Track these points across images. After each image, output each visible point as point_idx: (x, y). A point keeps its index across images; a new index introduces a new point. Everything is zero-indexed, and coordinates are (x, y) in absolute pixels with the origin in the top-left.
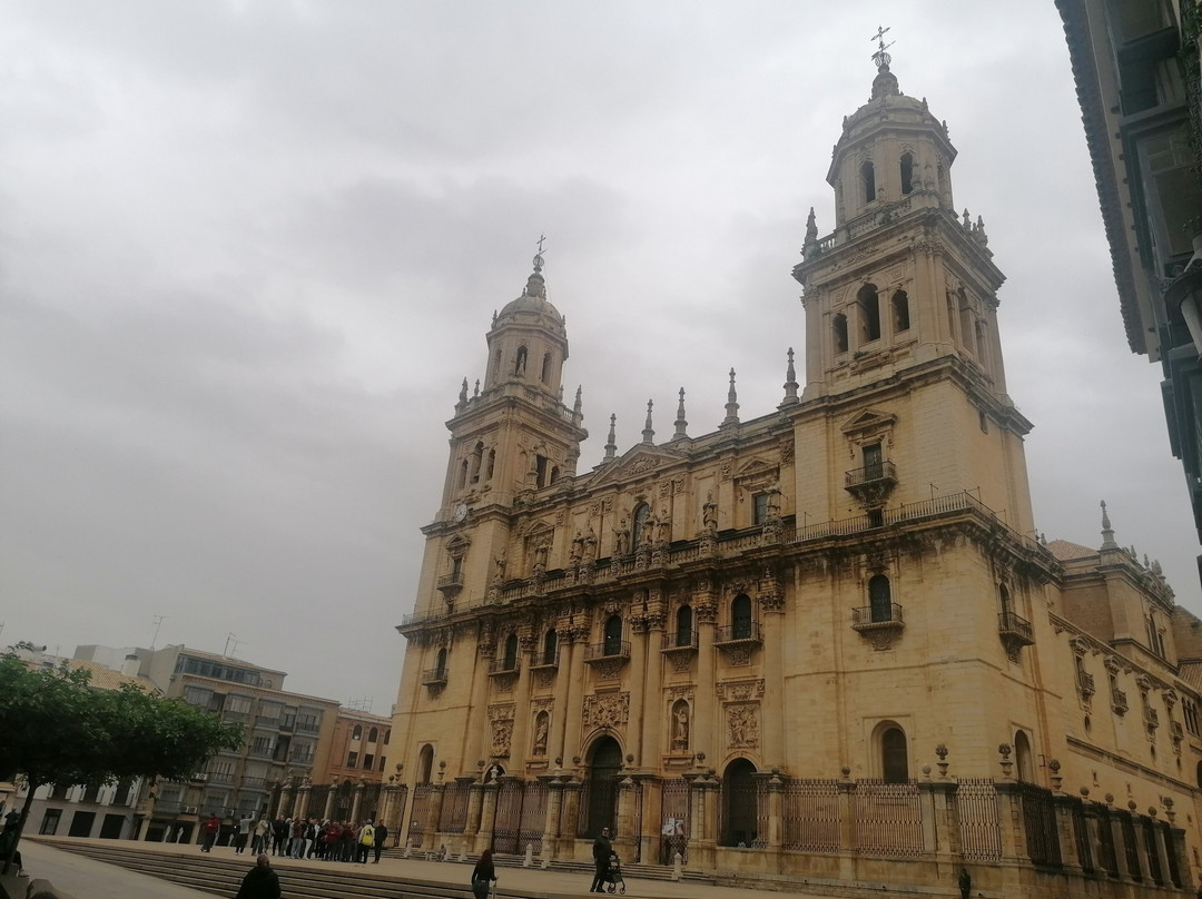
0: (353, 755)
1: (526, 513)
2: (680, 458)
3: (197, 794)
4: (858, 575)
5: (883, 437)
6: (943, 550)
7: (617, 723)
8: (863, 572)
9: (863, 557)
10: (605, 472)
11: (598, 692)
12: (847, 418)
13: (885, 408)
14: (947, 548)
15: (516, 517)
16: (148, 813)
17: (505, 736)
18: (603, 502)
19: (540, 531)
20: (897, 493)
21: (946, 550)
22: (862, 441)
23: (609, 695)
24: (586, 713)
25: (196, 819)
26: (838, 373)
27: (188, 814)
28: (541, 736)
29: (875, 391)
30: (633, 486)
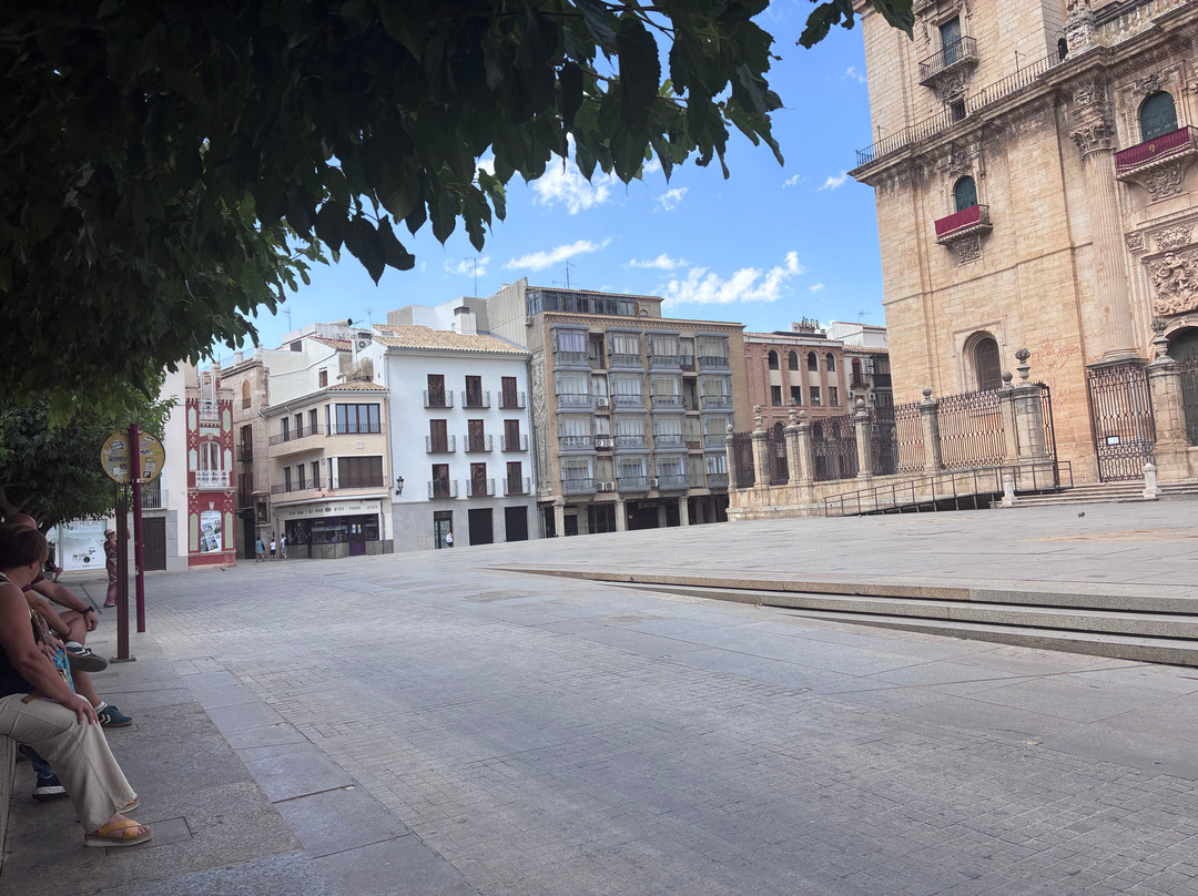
0: (776, 389)
3: (607, 465)
16: (558, 498)
25: (616, 497)
27: (605, 492)
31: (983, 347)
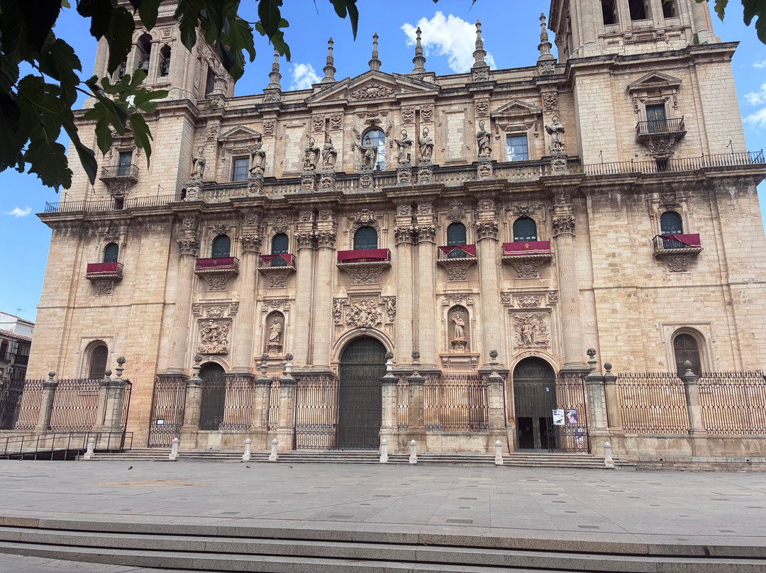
1: (219, 118)
2: (428, 90)
4: (650, 209)
5: (667, 99)
6: (737, 196)
7: (379, 324)
8: (655, 207)
9: (656, 195)
10: (332, 90)
11: (352, 296)
12: (635, 78)
13: (672, 74)
14: (741, 194)
15: (205, 120)
17: (219, 334)
18: (327, 121)
19: (240, 137)
20: (683, 146)
21: (739, 196)
22: (646, 99)
23: (367, 299)
24: (336, 314)
26: (611, 40)
28: (274, 335)
29: (660, 59)
30: (365, 109)
31: (98, 351)
